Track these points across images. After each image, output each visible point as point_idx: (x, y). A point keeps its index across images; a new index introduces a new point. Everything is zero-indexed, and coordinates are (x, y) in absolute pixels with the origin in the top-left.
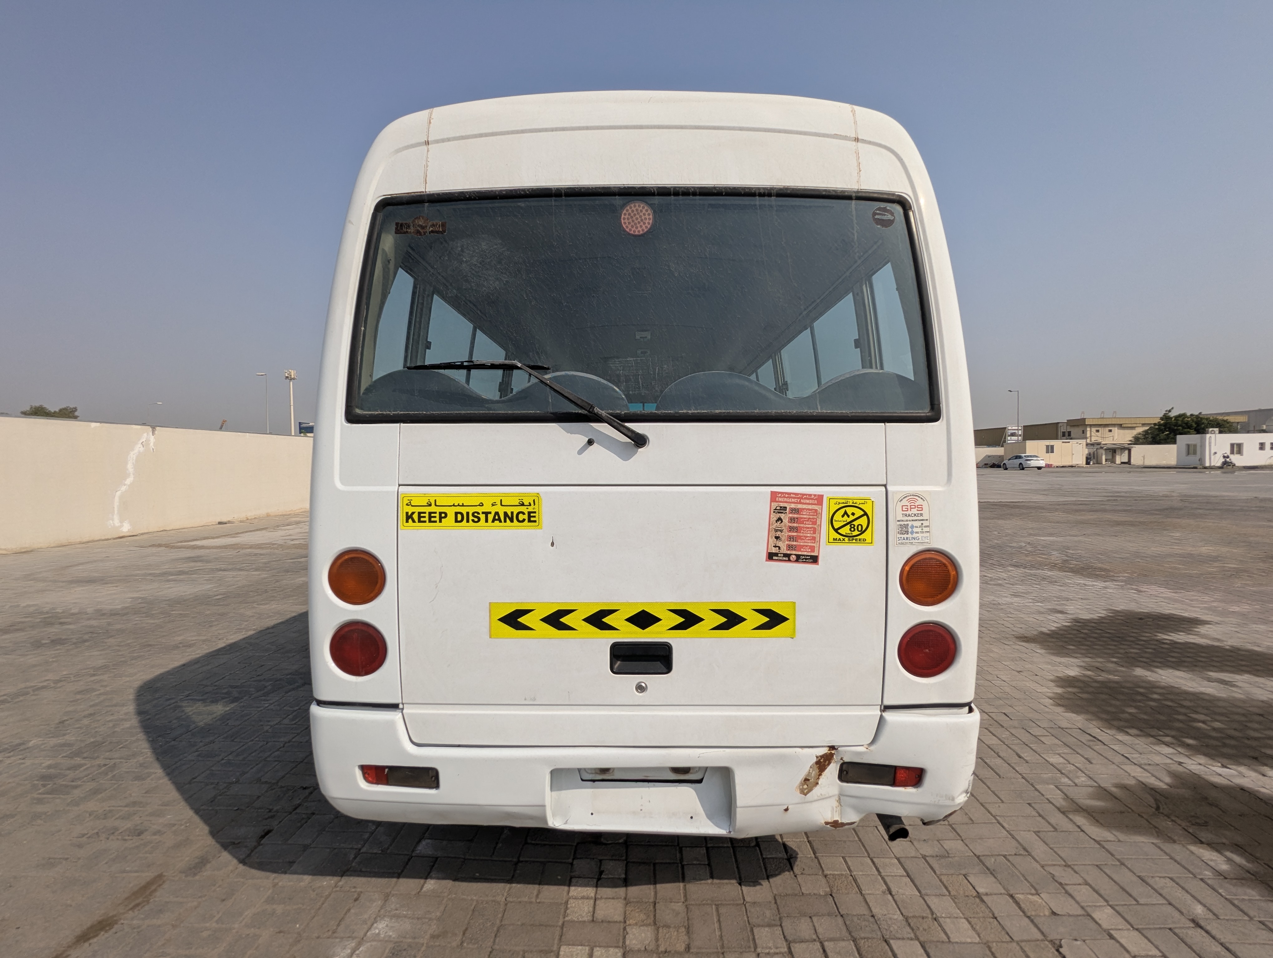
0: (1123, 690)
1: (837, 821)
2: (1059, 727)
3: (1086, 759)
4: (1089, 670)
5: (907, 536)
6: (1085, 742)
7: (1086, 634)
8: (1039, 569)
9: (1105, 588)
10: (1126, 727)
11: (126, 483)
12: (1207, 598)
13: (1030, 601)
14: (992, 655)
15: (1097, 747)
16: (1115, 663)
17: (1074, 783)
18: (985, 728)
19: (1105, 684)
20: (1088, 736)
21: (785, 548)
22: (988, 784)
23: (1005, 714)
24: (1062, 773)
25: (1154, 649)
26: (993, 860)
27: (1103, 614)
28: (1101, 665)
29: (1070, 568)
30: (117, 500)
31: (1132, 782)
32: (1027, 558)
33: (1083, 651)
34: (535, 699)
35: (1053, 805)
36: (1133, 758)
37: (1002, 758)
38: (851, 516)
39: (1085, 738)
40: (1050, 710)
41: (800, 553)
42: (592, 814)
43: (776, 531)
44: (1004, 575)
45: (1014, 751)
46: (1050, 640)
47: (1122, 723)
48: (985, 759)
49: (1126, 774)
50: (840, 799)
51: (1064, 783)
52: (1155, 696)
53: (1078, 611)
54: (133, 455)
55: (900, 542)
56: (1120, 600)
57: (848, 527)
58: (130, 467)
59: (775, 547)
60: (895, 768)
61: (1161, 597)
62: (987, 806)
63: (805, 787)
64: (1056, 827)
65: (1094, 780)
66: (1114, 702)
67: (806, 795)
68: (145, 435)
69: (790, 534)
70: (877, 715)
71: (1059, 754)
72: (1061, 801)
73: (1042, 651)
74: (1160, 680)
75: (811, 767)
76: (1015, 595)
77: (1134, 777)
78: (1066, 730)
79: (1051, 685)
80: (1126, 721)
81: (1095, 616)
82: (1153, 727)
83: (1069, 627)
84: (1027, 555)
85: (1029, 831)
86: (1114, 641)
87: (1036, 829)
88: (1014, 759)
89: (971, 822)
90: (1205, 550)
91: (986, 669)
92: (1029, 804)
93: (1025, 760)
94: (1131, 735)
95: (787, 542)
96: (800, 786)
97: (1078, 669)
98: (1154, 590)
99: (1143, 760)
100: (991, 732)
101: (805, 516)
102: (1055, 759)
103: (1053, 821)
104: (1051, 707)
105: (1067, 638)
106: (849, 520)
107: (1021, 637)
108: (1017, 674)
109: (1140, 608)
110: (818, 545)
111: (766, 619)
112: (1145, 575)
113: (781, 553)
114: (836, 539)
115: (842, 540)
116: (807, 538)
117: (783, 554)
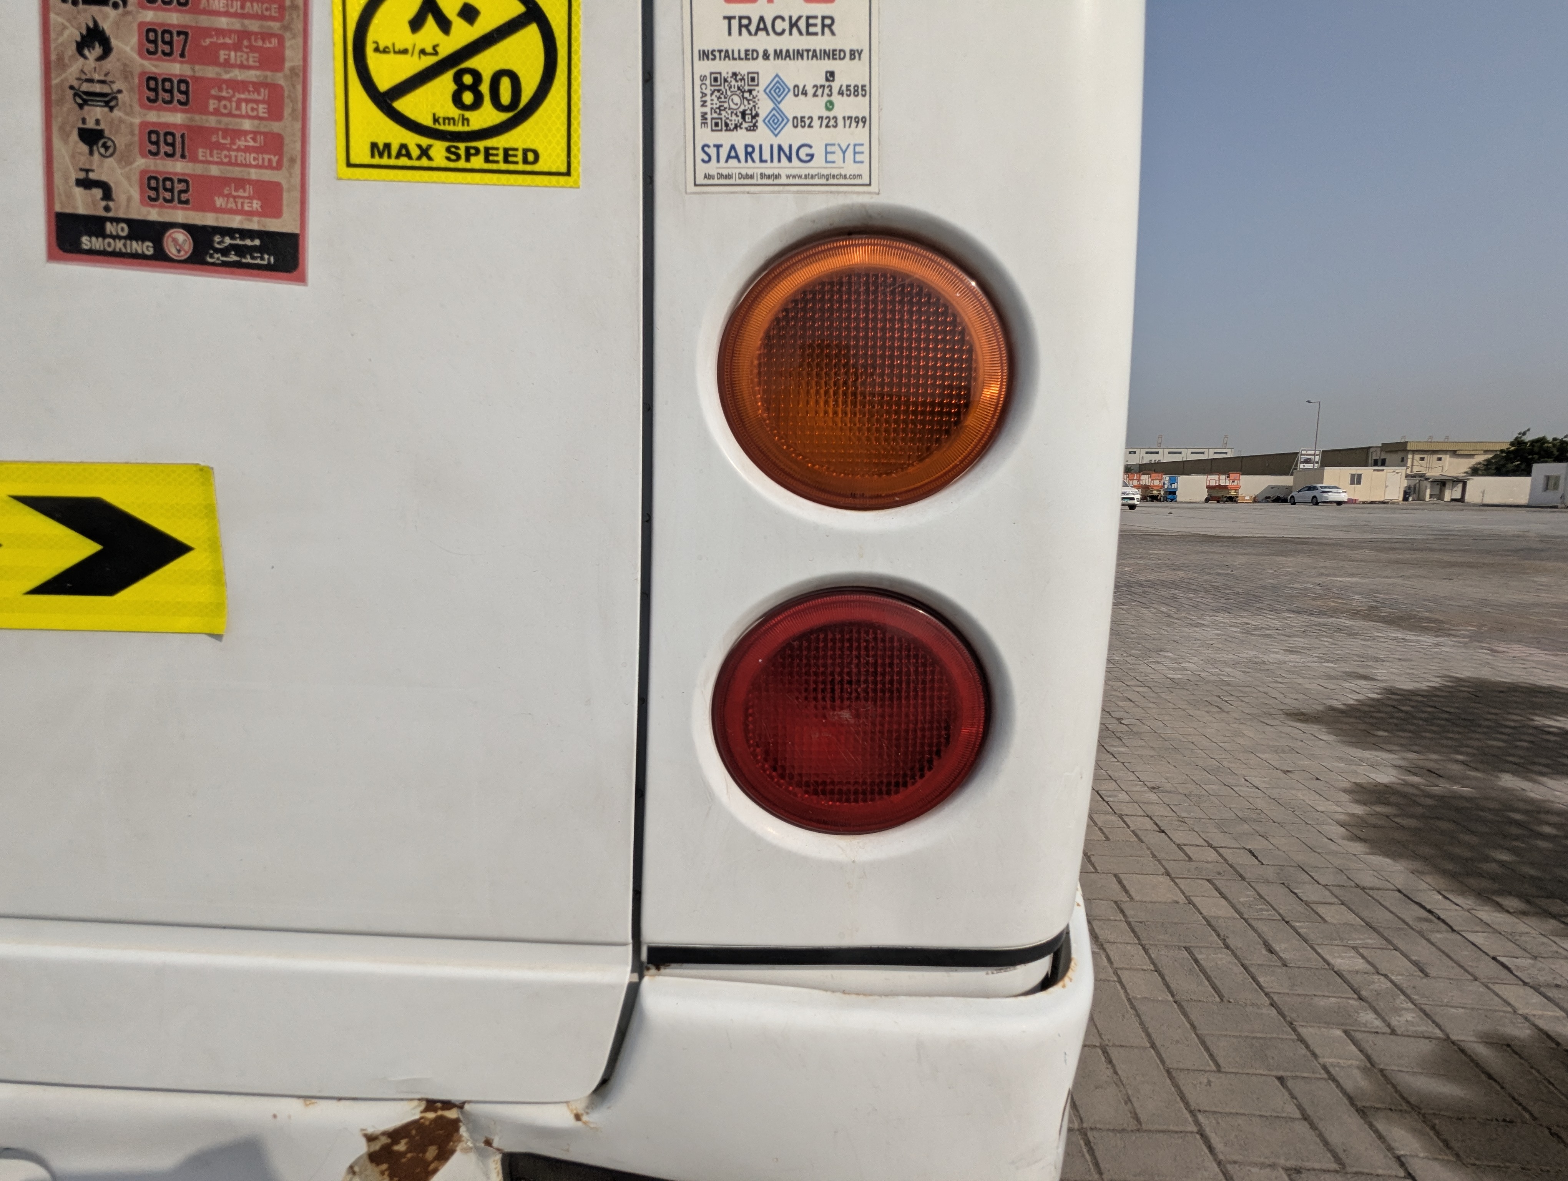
0: (1482, 814)
2: (1357, 886)
3: (1415, 964)
4: (1415, 774)
5: (753, 138)
6: (1411, 923)
7: (1406, 712)
8: (1332, 617)
9: (1438, 645)
10: (1495, 892)
13: (1316, 659)
14: (1241, 741)
15: (1439, 936)
16: (1462, 762)
17: (1389, 1025)
18: (1208, 880)
19: (1444, 801)
20: (1416, 907)
21: (135, 193)
22: (1193, 1017)
23: (1250, 851)
24: (1361, 998)
25: (1532, 742)
27: (1436, 682)
28: (1438, 766)
29: (1380, 617)
31: (1521, 1032)
32: (1314, 603)
33: (1403, 741)
35: (1338, 1085)
36: (1518, 967)
37: (1232, 951)
38: (459, 25)
39: (1411, 913)
40: (1339, 849)
41: (209, 219)
43: (84, 99)
44: (1277, 623)
45: (1260, 936)
46: (1346, 720)
47: (1485, 884)
48: (1196, 952)
49: (1509, 1009)
51: (1365, 1025)
52: (1547, 830)
53: (1393, 677)
55: (713, 168)
56: (1465, 663)
57: (445, 83)
59: (86, 183)
61: (1533, 661)
62: (1183, 1079)
64: (1343, 1156)
65: (1434, 1022)
66: (1466, 838)
69: (153, 117)
70: (612, 987)
71: (1355, 948)
72: (1357, 1073)
73: (1331, 738)
74: (1552, 799)
75: (352, 1172)
76: (1291, 651)
77: (1526, 1018)
78: (1371, 892)
79: (1343, 799)
80: (1494, 878)
81: (1423, 686)
82: (1551, 896)
83: (1378, 700)
84: (1314, 599)
85: (1273, 1166)
86: (1457, 726)
87: (1291, 1163)
88: (1259, 956)
89: (1133, 1125)
91: (1226, 764)
92: (1281, 1079)
93: (1280, 958)
94: (1508, 912)
95: (141, 163)
97: (1394, 772)
98: (1517, 650)
99: (1540, 973)
100: (1217, 889)
101: (223, 22)
102: (1346, 961)
103: (1335, 1137)
104: (1340, 842)
105: (1376, 718)
106: (449, 45)
107: (1296, 714)
108: (1282, 775)
109: (1498, 676)
110: (297, 180)
111: (84, 548)
112: (1501, 630)
113: (117, 220)
114: (387, 146)
115: (415, 152)
116: (241, 143)
117: (129, 222)
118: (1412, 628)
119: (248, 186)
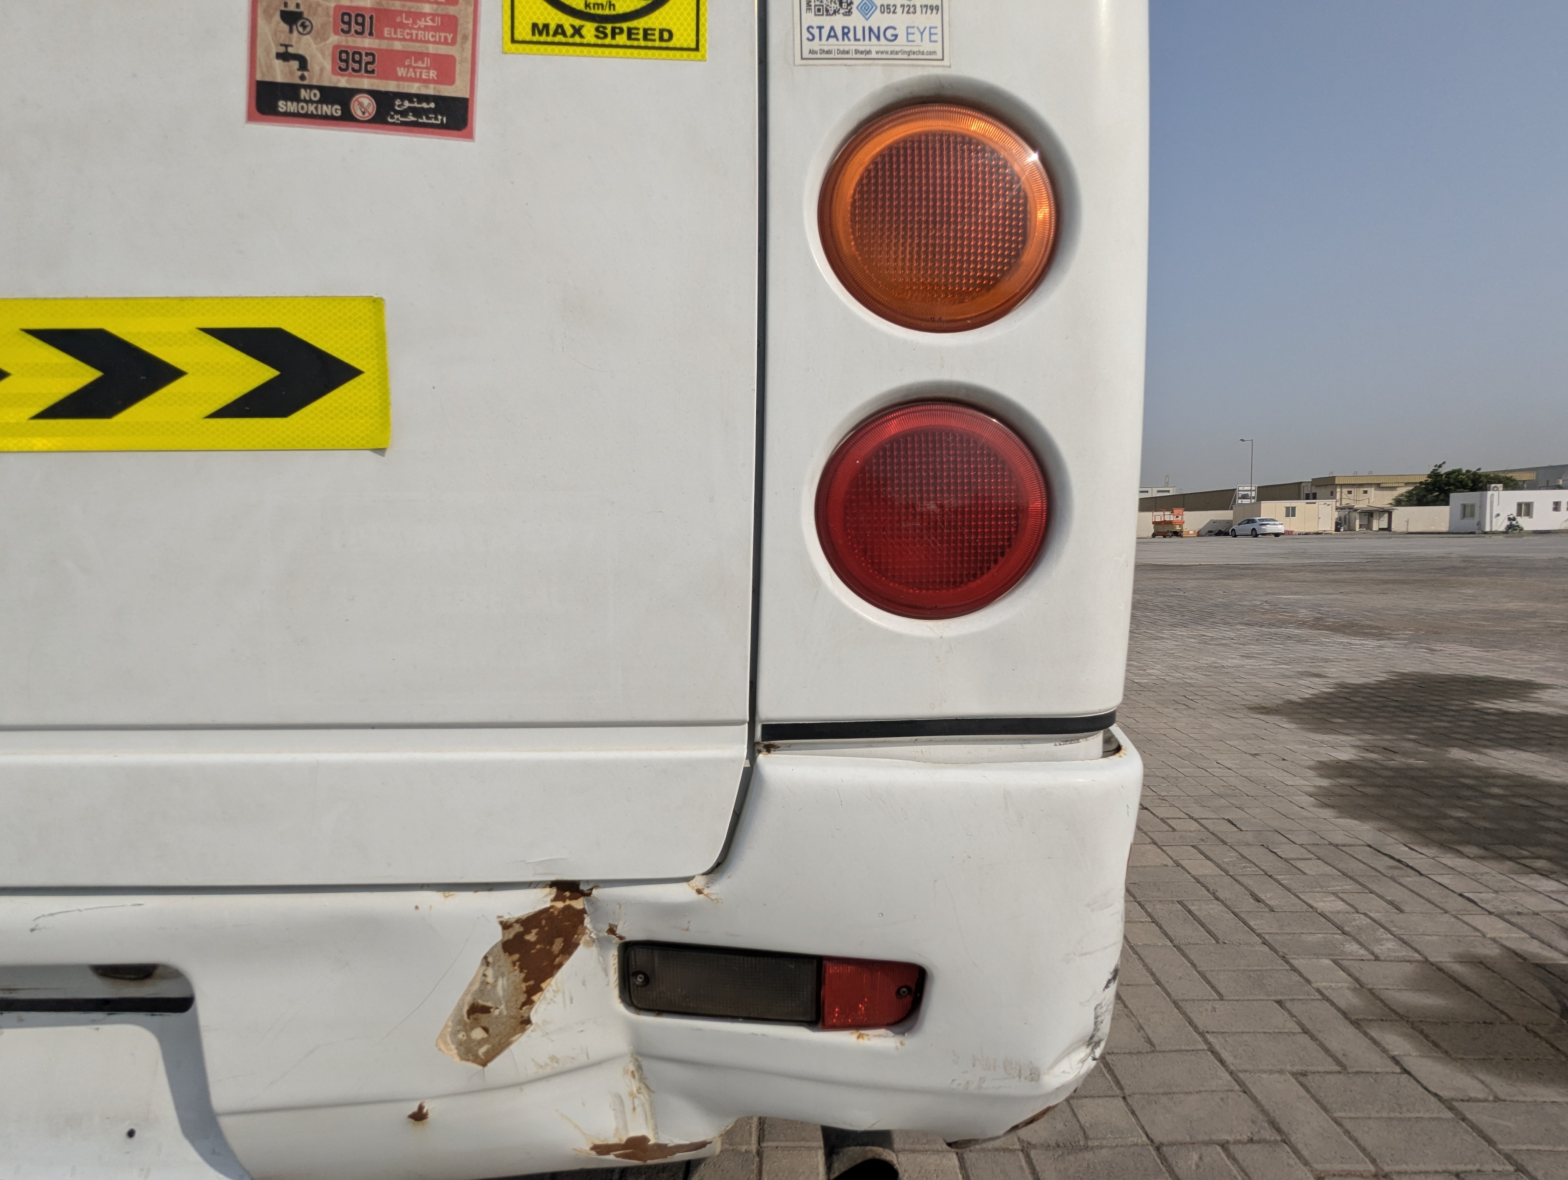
0: (1437, 781)
1: (643, 1140)
2: (1331, 844)
3: (1391, 903)
4: (1372, 752)
5: (849, 21)
6: (1383, 871)
7: (1360, 702)
8: (1281, 627)
9: (1381, 647)
10: (1454, 843)
12: (1535, 657)
13: (1270, 662)
14: (1209, 732)
15: (1409, 879)
16: (1414, 741)
17: (1373, 953)
18: (1193, 846)
19: (1402, 772)
20: (1386, 858)
21: (328, 66)
22: (1192, 957)
23: (1229, 821)
24: (1344, 933)
25: (1474, 722)
26: (1196, 1157)
27: (1383, 677)
28: (1391, 744)
29: (1325, 626)
31: (1492, 951)
32: (1263, 617)
33: (1359, 726)
35: (1332, 1004)
36: (1482, 900)
37: (1222, 901)
39: (1383, 863)
40: (1310, 815)
41: (391, 86)
44: (1232, 635)
45: (1246, 888)
46: (1304, 711)
47: (1445, 836)
48: (1188, 904)
49: (1478, 934)
50: (639, 1068)
51: (1351, 954)
52: (1496, 791)
53: (1344, 674)
55: (816, 45)
56: (1407, 661)
59: (284, 56)
60: (819, 961)
61: (1468, 657)
62: (1188, 1008)
63: (478, 1034)
64: (1343, 1059)
65: (1412, 948)
66: (1424, 801)
67: (484, 1064)
70: (733, 760)
71: (1335, 894)
72: (1349, 994)
73: (1292, 726)
74: (1497, 766)
75: (486, 961)
76: (1247, 657)
77: (1494, 940)
78: (1344, 848)
79: (1309, 775)
80: (1453, 831)
81: (1371, 680)
82: (1505, 842)
83: (1331, 693)
84: (1263, 613)
85: (1281, 1072)
86: (1405, 711)
87: (1298, 1068)
88: (1246, 905)
89: (1148, 1047)
90: (1513, 605)
91: (1197, 751)
92: (1279, 1002)
93: (1267, 905)
94: (1468, 857)
95: (334, 39)
96: (454, 1034)
97: (1354, 751)
98: (1452, 648)
99: (1503, 903)
100: (1202, 853)
102: (1328, 904)
103: (1334, 1046)
104: (1311, 809)
105: (1330, 708)
107: (1257, 708)
108: (1251, 757)
109: (1438, 670)
110: (468, 54)
111: (263, 373)
112: (1436, 633)
113: (311, 87)
114: (546, 26)
115: (570, 31)
116: (422, 23)
117: (321, 88)
118: (1356, 634)
119: (426, 59)
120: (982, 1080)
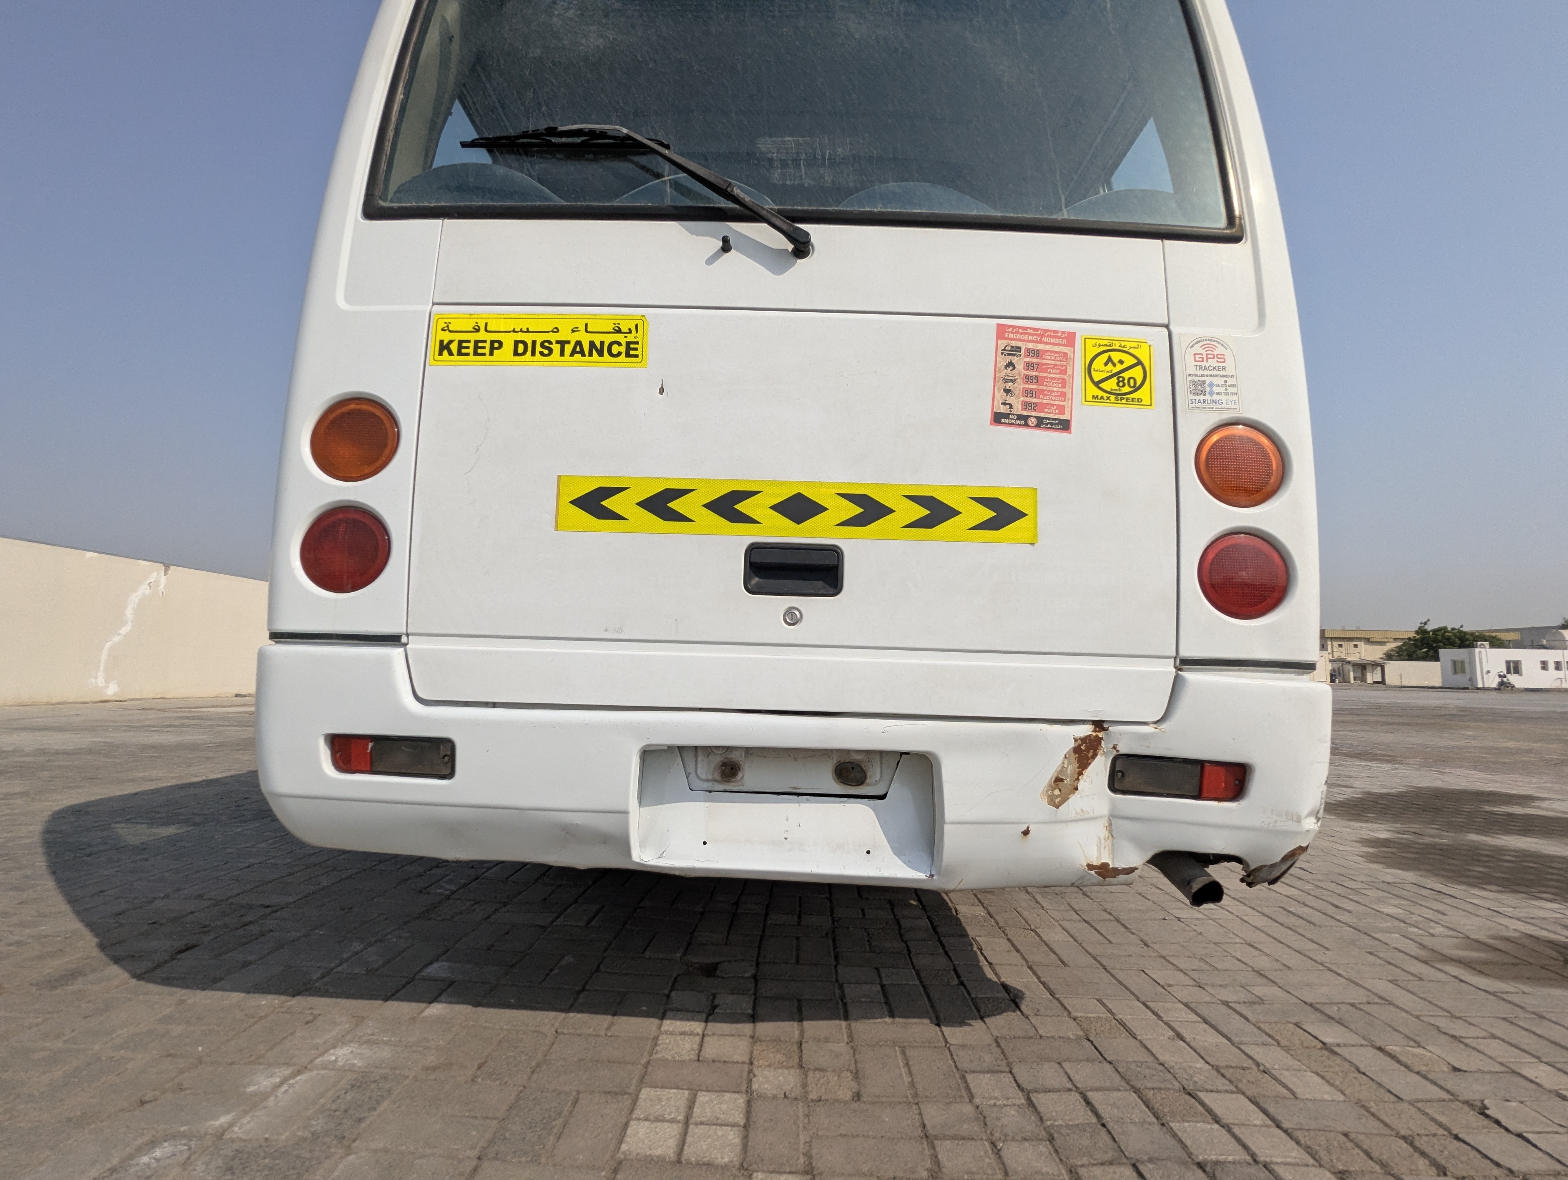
0: (1461, 851)
1: (1107, 864)
2: (1382, 881)
4: (1404, 834)
5: (1205, 398)
6: (1426, 895)
7: (1385, 804)
9: (1396, 769)
10: (1480, 883)
11: (121, 632)
12: (1534, 780)
15: (1447, 900)
16: (1438, 829)
17: (1429, 933)
19: (1432, 846)
20: (1428, 890)
21: (1020, 407)
22: (1301, 932)
24: (1407, 923)
25: (1486, 819)
26: (1336, 1008)
27: (1402, 789)
28: (1418, 830)
30: (105, 652)
31: (1514, 935)
33: (1389, 819)
34: (621, 630)
35: (1407, 954)
36: (1504, 911)
38: (1118, 365)
39: (1424, 892)
40: (1363, 866)
41: (1042, 415)
42: (705, 843)
43: (1006, 381)
45: (1327, 901)
47: (1471, 880)
49: (1504, 927)
50: (1110, 824)
51: (1414, 933)
52: (1507, 858)
53: (1369, 786)
54: (135, 598)
55: (1194, 405)
56: (1420, 779)
57: (1115, 380)
58: (129, 612)
59: (1004, 404)
60: (1202, 764)
61: (1476, 778)
62: (1305, 952)
63: (1057, 792)
64: (1420, 976)
65: (1456, 931)
66: (1452, 862)
67: (1058, 808)
68: (155, 574)
69: (1027, 386)
70: (1170, 674)
71: (1394, 906)
72: (1416, 950)
74: (1506, 844)
75: (1066, 757)
77: (1514, 929)
78: (1395, 885)
79: (1356, 845)
80: (1477, 878)
81: (1392, 791)
82: (1517, 885)
85: (1381, 979)
86: (1426, 811)
87: (1391, 978)
88: (1331, 910)
90: (1510, 744)
92: (1369, 952)
93: (1345, 910)
95: (1022, 399)
96: (1047, 791)
97: (1387, 833)
98: (1460, 772)
99: (1520, 913)
101: (1049, 362)
102: (1390, 910)
103: (1412, 970)
104: (1362, 863)
106: (1115, 370)
109: (1450, 786)
110: (1070, 405)
111: (990, 514)
112: (1444, 761)
113: (1014, 414)
114: (1097, 396)
115: (1106, 398)
116: (1053, 394)
117: (1017, 415)
118: (1371, 760)
120: (1276, 821)
